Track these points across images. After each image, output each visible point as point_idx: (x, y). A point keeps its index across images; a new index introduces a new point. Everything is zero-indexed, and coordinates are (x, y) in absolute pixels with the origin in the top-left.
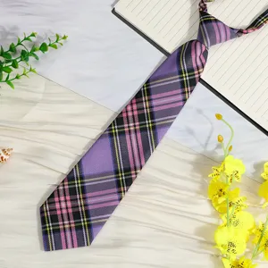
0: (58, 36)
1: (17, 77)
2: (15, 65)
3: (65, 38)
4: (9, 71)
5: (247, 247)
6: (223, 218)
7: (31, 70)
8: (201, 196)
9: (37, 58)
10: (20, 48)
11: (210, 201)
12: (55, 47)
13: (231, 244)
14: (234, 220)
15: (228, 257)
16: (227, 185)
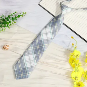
3: (25, 13)
5: (81, 78)
11: (70, 64)
12: (22, 16)
13: (76, 77)
14: (77, 70)
15: (75, 81)
16: (75, 59)
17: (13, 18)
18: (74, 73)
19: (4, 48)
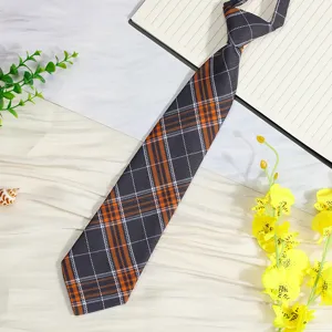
0: (66, 54)
1: (21, 104)
2: (17, 90)
3: (74, 55)
4: (10, 97)
5: (301, 291)
6: (272, 257)
7: (37, 94)
8: (245, 234)
9: (43, 81)
10: (22, 70)
11: (255, 239)
12: (64, 67)
13: (283, 288)
14: (284, 260)
15: (279, 304)
16: (274, 219)
17: (27, 76)
18: (274, 271)
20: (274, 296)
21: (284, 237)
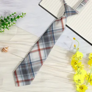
3: (25, 14)
5: (84, 81)
6: (76, 72)
10: (11, 17)
11: (72, 66)
12: (22, 17)
13: (79, 80)
14: (80, 72)
15: (78, 85)
16: (77, 61)
17: (12, 19)
18: (77, 75)
19: (3, 50)
20: (77, 82)
21: (80, 66)
